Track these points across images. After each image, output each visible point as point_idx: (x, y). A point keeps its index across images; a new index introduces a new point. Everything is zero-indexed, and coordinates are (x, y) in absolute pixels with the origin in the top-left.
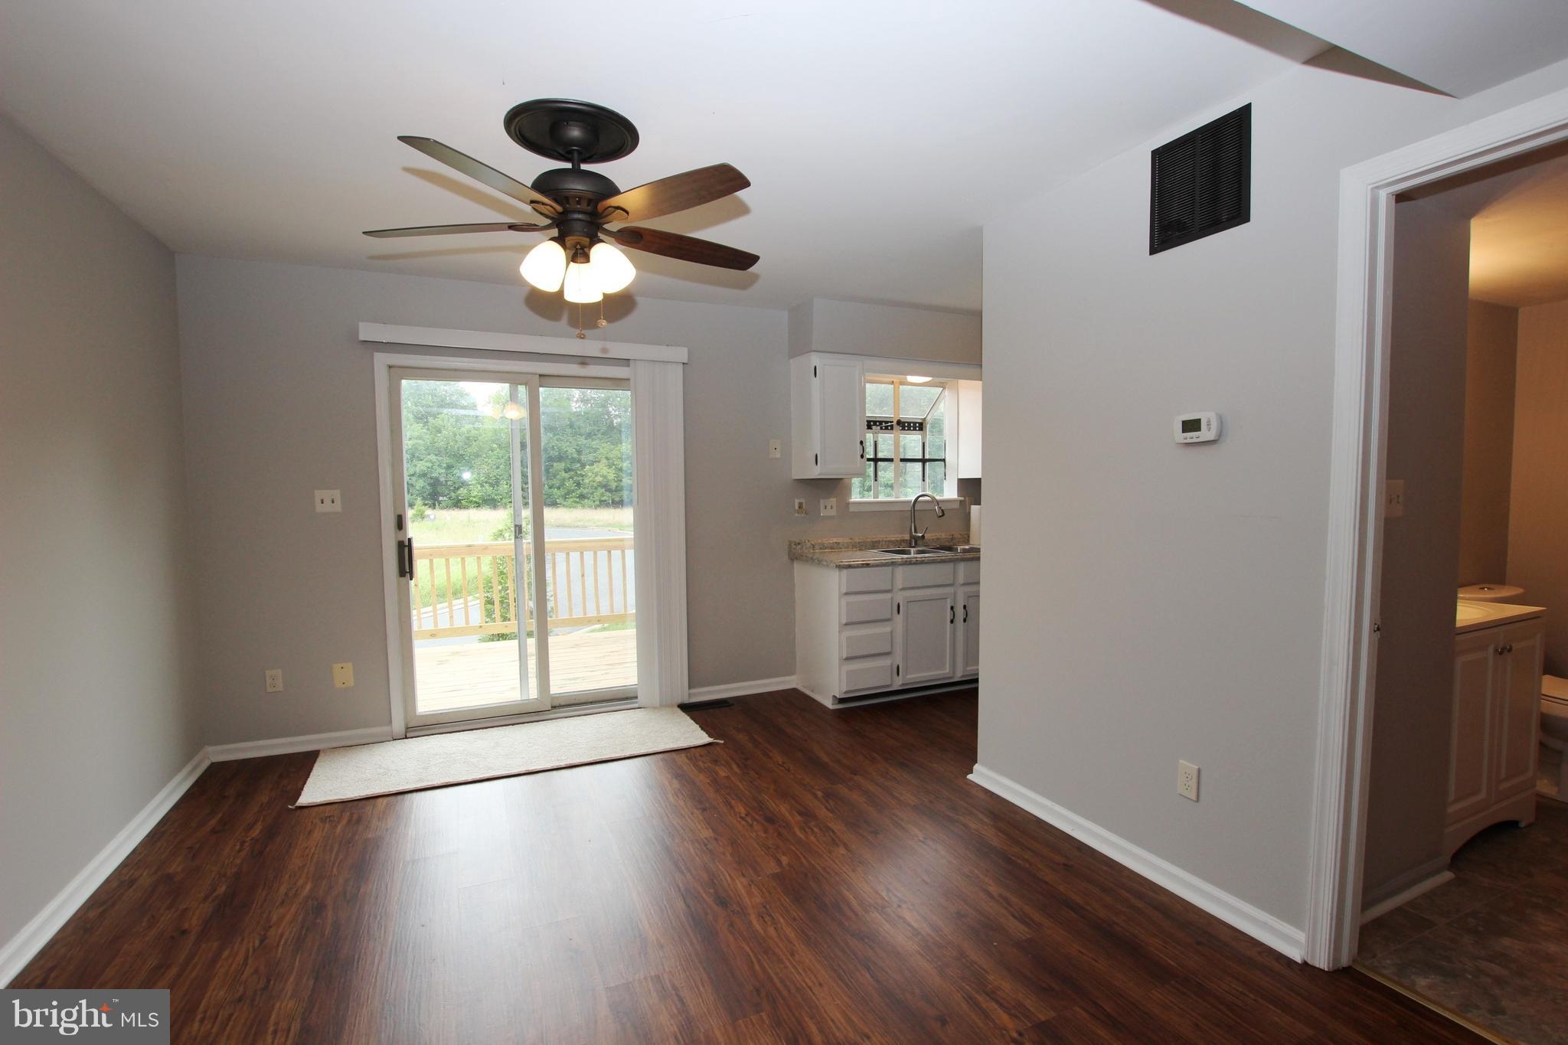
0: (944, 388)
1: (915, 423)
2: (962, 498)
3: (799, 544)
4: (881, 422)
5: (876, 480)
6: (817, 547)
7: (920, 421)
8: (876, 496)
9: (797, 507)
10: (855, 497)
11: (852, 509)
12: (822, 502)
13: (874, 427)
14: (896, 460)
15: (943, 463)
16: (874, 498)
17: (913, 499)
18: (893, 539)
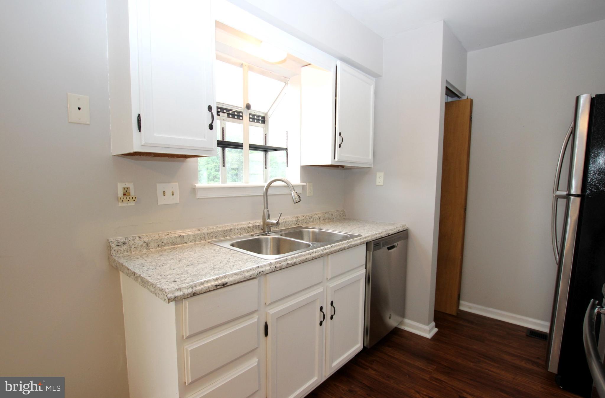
0: (286, 84)
1: (258, 116)
2: (304, 184)
3: (124, 243)
4: (228, 110)
5: (224, 166)
6: (152, 245)
7: (262, 115)
8: (224, 181)
9: (120, 194)
10: (203, 182)
11: (199, 195)
12: (160, 188)
13: (221, 114)
14: (246, 147)
15: (285, 151)
16: (222, 183)
17: (266, 185)
18: (245, 226)
